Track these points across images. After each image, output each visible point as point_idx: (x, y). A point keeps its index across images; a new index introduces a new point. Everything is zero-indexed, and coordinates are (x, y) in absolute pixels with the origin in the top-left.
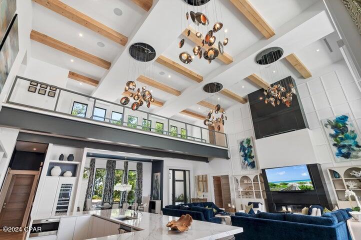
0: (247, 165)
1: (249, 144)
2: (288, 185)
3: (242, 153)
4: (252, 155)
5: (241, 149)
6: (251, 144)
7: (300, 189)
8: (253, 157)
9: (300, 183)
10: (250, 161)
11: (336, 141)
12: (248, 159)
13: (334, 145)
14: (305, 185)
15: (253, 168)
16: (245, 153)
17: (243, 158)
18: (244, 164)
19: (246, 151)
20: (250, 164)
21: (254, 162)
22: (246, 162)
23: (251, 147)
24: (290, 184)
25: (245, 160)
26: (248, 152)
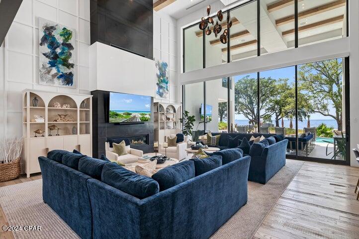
0: (54, 76)
1: (67, 39)
2: (131, 116)
3: (46, 49)
4: (70, 61)
5: (44, 39)
6: (71, 41)
7: (140, 121)
8: (72, 66)
9: (142, 114)
10: (64, 70)
11: (159, 81)
12: (60, 66)
13: (157, 84)
14: (145, 116)
15: (68, 84)
16: (54, 52)
17: (48, 60)
18: (49, 72)
19: (58, 51)
20: (61, 76)
21: (71, 74)
22: (54, 71)
23: (70, 47)
24: (134, 114)
25: (53, 65)
26: (62, 53)
